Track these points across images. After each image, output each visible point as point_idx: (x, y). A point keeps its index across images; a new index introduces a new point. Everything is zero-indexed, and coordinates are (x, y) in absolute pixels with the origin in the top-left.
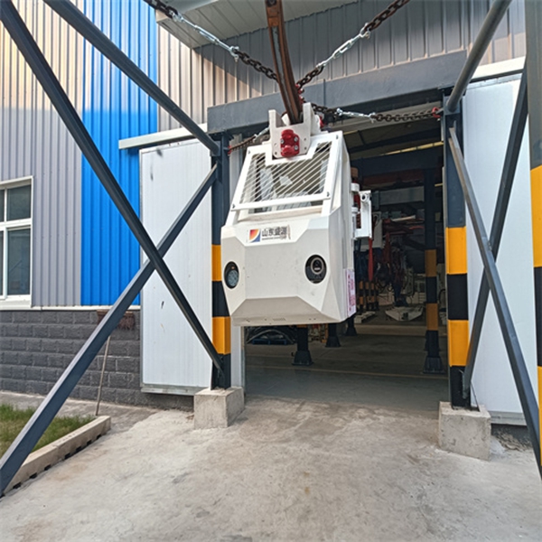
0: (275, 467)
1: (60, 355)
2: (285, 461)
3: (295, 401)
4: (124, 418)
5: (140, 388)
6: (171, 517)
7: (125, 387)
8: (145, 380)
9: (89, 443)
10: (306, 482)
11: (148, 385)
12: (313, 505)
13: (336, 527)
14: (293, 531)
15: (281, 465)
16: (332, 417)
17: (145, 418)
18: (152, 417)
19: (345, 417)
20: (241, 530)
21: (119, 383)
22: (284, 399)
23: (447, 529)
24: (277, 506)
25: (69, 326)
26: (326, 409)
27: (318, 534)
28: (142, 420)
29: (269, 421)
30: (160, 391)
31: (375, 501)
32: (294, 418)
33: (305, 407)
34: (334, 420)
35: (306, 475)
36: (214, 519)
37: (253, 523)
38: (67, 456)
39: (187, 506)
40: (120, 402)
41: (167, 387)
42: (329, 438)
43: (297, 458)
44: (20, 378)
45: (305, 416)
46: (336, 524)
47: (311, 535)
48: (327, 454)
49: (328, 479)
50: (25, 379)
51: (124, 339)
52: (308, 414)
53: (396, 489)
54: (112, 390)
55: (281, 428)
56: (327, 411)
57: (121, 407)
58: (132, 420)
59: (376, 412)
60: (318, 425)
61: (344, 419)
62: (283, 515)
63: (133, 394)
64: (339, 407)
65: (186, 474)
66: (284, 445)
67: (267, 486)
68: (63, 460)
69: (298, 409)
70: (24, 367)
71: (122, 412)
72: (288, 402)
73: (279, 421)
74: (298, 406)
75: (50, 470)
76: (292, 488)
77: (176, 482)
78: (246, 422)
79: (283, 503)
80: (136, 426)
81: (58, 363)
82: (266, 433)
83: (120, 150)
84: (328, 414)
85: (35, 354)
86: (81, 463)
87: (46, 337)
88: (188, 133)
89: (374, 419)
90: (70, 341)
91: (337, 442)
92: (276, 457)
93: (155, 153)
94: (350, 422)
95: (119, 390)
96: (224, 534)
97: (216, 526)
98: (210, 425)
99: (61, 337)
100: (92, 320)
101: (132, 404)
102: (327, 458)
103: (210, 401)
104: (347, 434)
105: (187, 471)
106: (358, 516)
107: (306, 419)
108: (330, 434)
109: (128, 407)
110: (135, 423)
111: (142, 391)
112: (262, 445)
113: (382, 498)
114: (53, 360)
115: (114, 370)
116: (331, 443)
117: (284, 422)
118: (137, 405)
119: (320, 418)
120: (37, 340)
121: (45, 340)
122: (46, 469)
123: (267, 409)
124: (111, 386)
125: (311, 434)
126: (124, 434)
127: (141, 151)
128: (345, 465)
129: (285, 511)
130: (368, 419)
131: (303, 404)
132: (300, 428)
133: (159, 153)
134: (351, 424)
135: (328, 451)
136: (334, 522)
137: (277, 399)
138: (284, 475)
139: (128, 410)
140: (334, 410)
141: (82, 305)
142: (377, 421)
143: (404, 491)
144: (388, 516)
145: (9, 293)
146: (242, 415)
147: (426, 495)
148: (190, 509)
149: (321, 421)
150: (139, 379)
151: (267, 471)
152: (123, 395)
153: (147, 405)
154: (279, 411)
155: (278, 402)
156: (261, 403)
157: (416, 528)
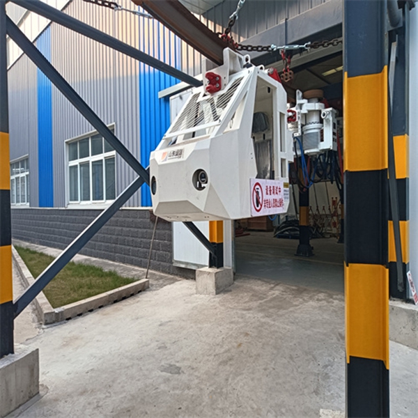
0: (228, 326)
1: (131, 239)
2: (238, 323)
3: (273, 282)
4: (161, 282)
5: (172, 263)
6: (144, 346)
7: (165, 262)
8: (175, 258)
9: (132, 295)
10: (243, 339)
11: (177, 262)
12: (237, 356)
13: (243, 374)
14: (211, 370)
15: (233, 325)
16: (295, 297)
17: (173, 283)
18: (177, 283)
19: (305, 298)
20: (178, 362)
21: (162, 259)
22: (266, 280)
23: (332, 394)
24: (212, 351)
25: (135, 220)
26: (293, 290)
27: (226, 375)
28: (170, 284)
29: (246, 294)
30: (183, 266)
31: (286, 361)
32: (265, 294)
33: (278, 287)
34: (295, 299)
35: (247, 334)
36: (166, 352)
37: (188, 359)
38: (115, 302)
39: (157, 341)
40: (163, 272)
41: (187, 263)
42: (281, 312)
43: (247, 322)
44: (112, 252)
45: (274, 294)
46: (244, 372)
47: (221, 375)
48: (273, 323)
49: (260, 340)
50: (115, 253)
51: (164, 229)
52: (277, 293)
53: (310, 357)
54: (158, 263)
55: (251, 300)
56: (293, 292)
57: (162, 274)
58: (165, 284)
59: (334, 297)
60: (280, 301)
61: (304, 300)
62: (211, 358)
63: (170, 267)
64: (305, 290)
65: (170, 321)
66: (244, 312)
67: (214, 337)
68: (112, 304)
69: (272, 289)
70: (114, 245)
71: (161, 278)
72: (267, 282)
73: (253, 295)
74: (272, 285)
75: (102, 309)
76: (230, 342)
77: (160, 325)
78: (229, 293)
79: (217, 351)
80: (165, 287)
81: (131, 244)
82: (237, 303)
83: (160, 99)
84: (293, 294)
85: (120, 237)
86: (121, 306)
87: (124, 226)
88: (187, 85)
89: (329, 302)
90: (136, 230)
91: (287, 316)
92: (233, 320)
93: (179, 98)
94: (307, 302)
95: (162, 263)
96: (166, 362)
97: (165, 356)
98: (205, 293)
99: (132, 227)
100: (147, 217)
101: (169, 273)
102: (270, 326)
103: (205, 275)
104: (299, 311)
105: (171, 319)
106: (265, 369)
107: (274, 296)
108: (285, 309)
109: (166, 275)
110: (165, 285)
111: (174, 265)
112: (229, 309)
113: (293, 361)
114: (128, 241)
115: (159, 250)
116: (281, 316)
117: (257, 296)
118: (171, 274)
119: (285, 297)
120: (120, 228)
121: (124, 229)
122: (100, 307)
123: (249, 285)
124: (158, 260)
125: (270, 308)
126: (155, 292)
127: (171, 98)
128: (281, 333)
129: (215, 356)
130: (323, 302)
131: (277, 285)
132: (266, 302)
133: (181, 97)
134: (307, 304)
135: (274, 321)
136: (244, 370)
137: (259, 279)
138: (230, 333)
139: (166, 277)
140: (300, 292)
141: (142, 206)
142: (330, 304)
143: (315, 359)
144: (289, 375)
145: (107, 199)
146: (229, 288)
147: (332, 366)
148: (157, 343)
149: (285, 299)
150: (172, 257)
151: (220, 328)
152: (164, 267)
153: (177, 275)
154: (256, 288)
155: (259, 282)
156: (247, 281)
157: (306, 388)
